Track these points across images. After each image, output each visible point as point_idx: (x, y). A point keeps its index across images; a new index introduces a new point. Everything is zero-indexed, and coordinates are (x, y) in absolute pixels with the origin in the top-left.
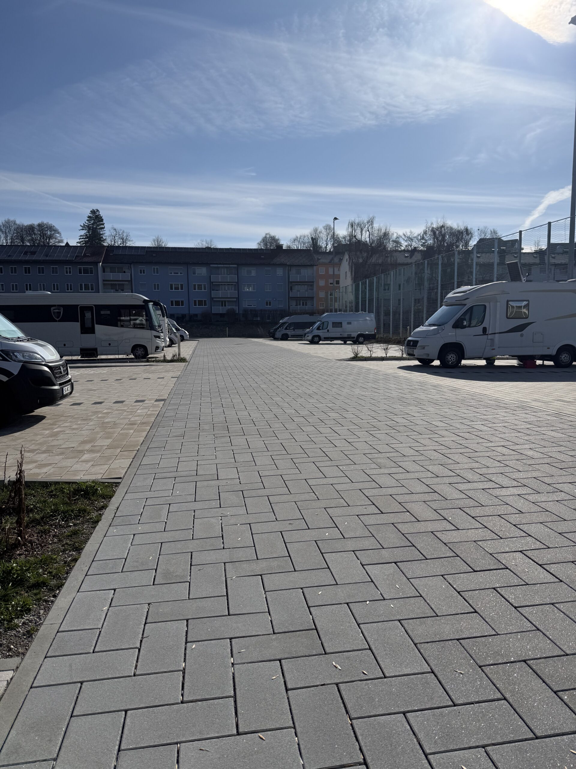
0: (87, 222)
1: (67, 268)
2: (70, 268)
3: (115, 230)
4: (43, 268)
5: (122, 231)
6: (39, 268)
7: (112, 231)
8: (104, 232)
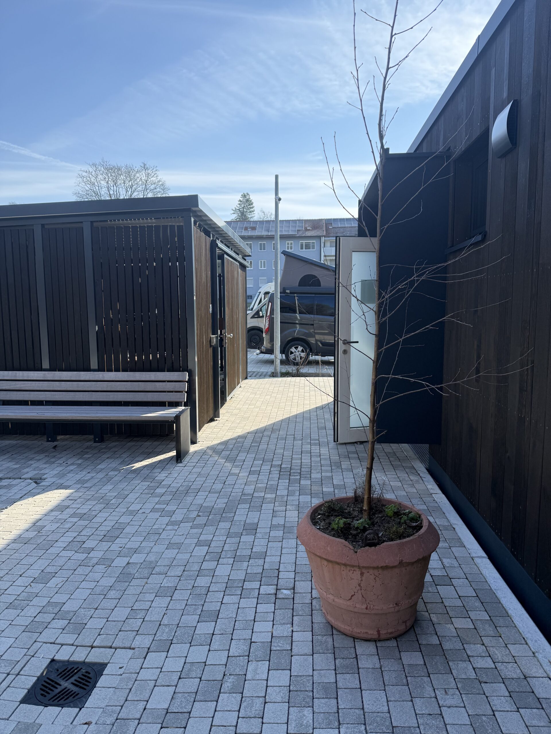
0: (238, 206)
1: (288, 244)
2: (291, 244)
3: (264, 212)
4: (264, 244)
5: (270, 214)
6: (261, 244)
7: (261, 213)
8: (254, 215)
